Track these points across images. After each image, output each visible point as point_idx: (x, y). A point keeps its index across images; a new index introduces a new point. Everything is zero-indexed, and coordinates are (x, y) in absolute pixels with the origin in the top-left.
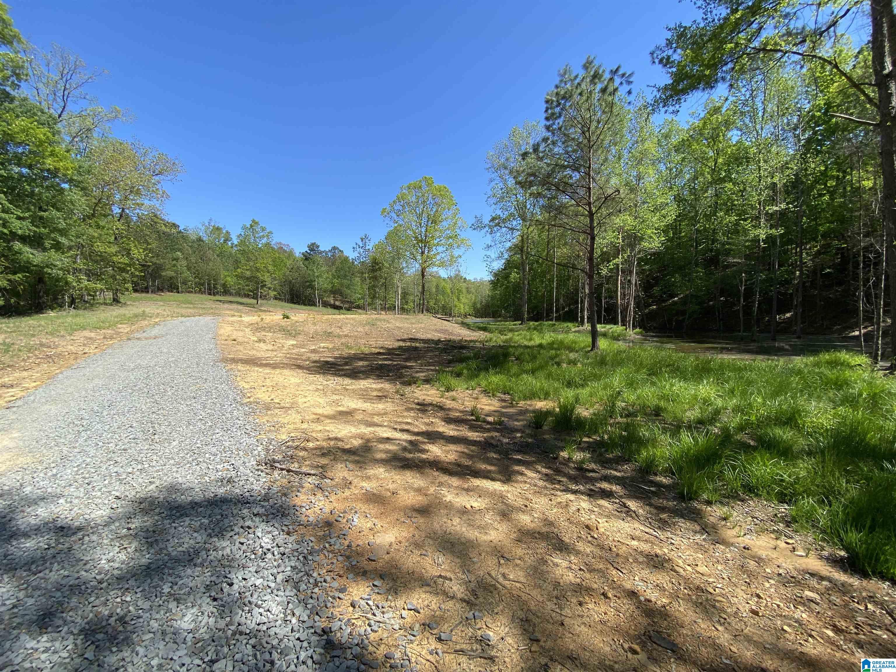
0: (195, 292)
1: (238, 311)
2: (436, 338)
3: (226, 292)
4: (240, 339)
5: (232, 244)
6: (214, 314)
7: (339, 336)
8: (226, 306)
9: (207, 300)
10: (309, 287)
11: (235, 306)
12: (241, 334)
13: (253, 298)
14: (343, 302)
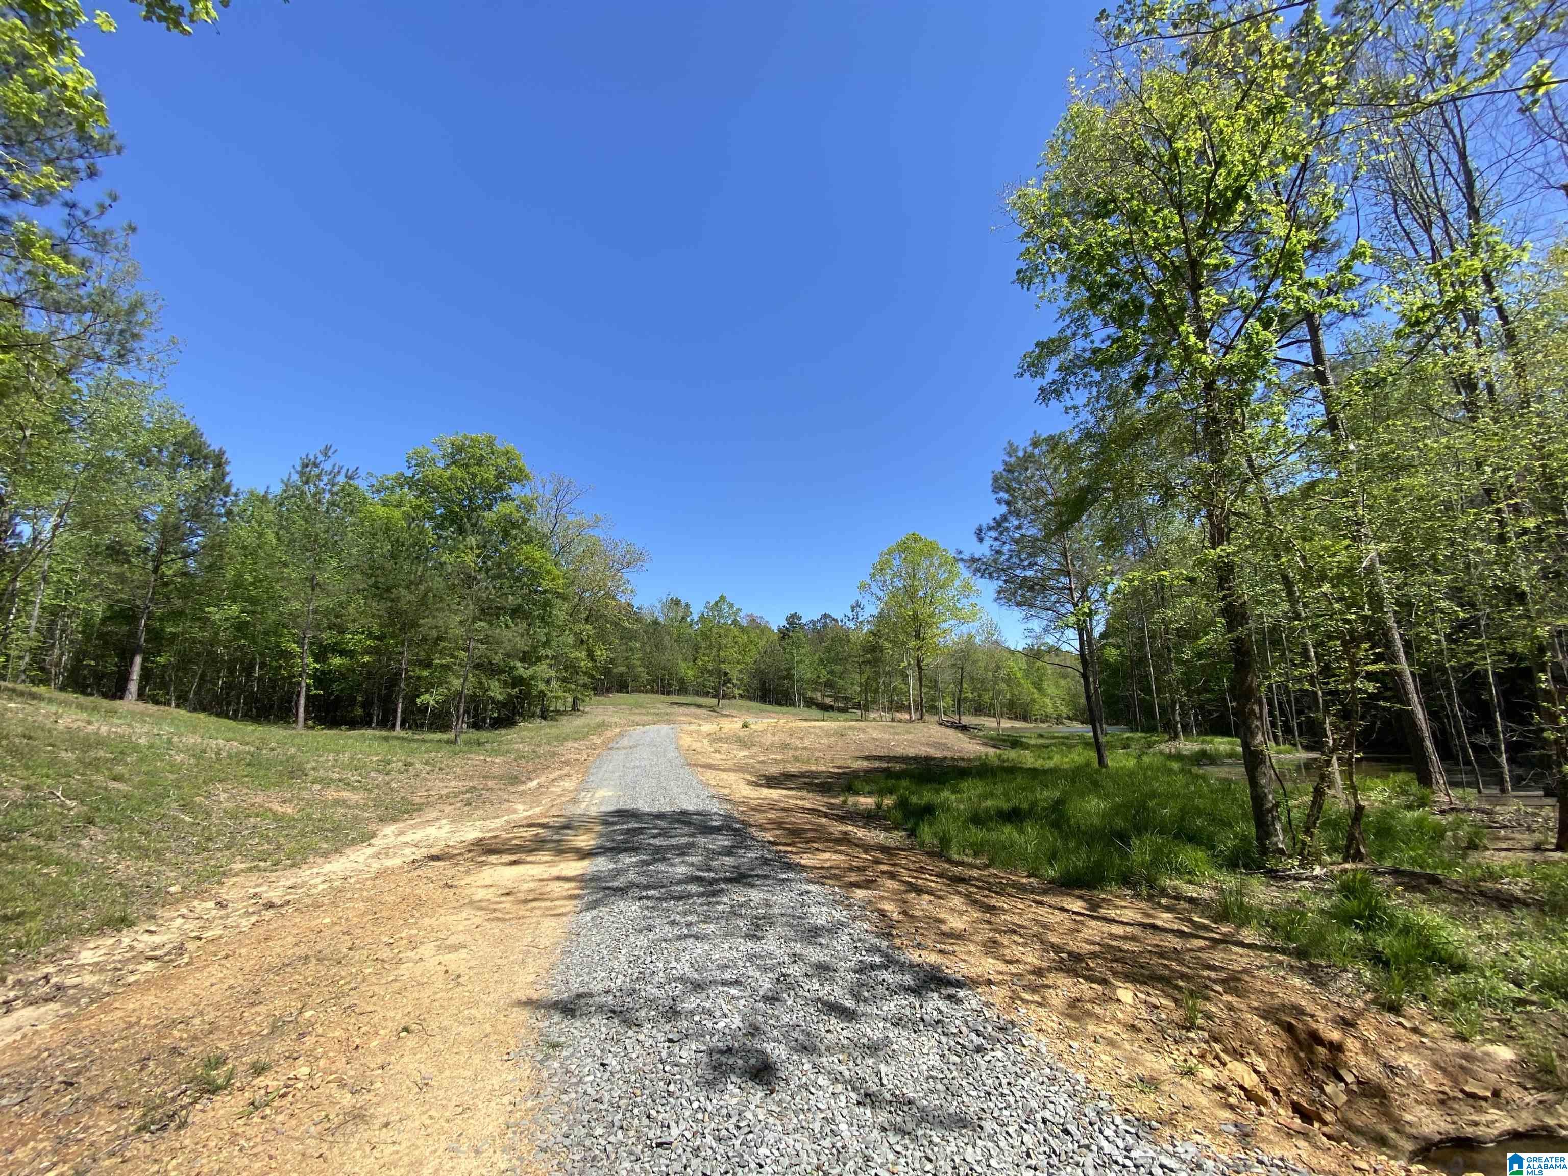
0: (647, 692)
1: (697, 717)
2: (924, 755)
3: (683, 690)
4: (699, 750)
5: (692, 620)
6: (669, 722)
7: (796, 749)
8: (682, 710)
9: (658, 702)
10: (785, 678)
11: (693, 710)
12: (699, 745)
13: (714, 697)
14: (836, 699)
